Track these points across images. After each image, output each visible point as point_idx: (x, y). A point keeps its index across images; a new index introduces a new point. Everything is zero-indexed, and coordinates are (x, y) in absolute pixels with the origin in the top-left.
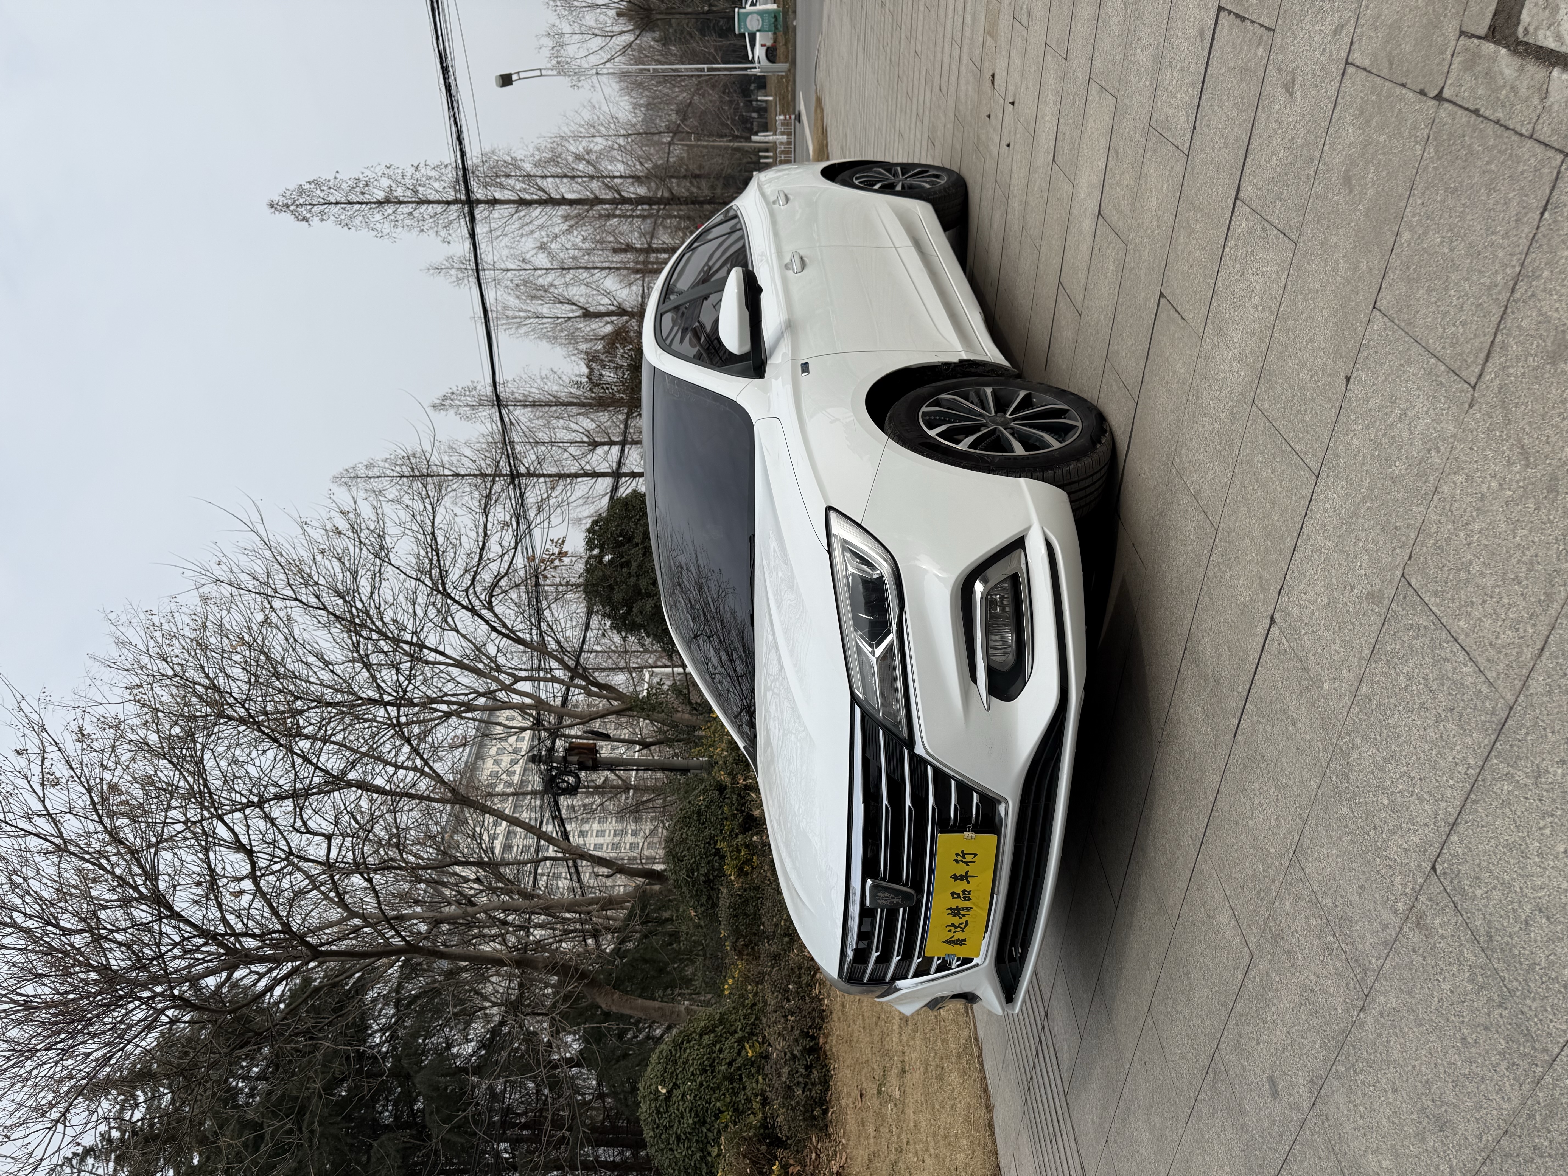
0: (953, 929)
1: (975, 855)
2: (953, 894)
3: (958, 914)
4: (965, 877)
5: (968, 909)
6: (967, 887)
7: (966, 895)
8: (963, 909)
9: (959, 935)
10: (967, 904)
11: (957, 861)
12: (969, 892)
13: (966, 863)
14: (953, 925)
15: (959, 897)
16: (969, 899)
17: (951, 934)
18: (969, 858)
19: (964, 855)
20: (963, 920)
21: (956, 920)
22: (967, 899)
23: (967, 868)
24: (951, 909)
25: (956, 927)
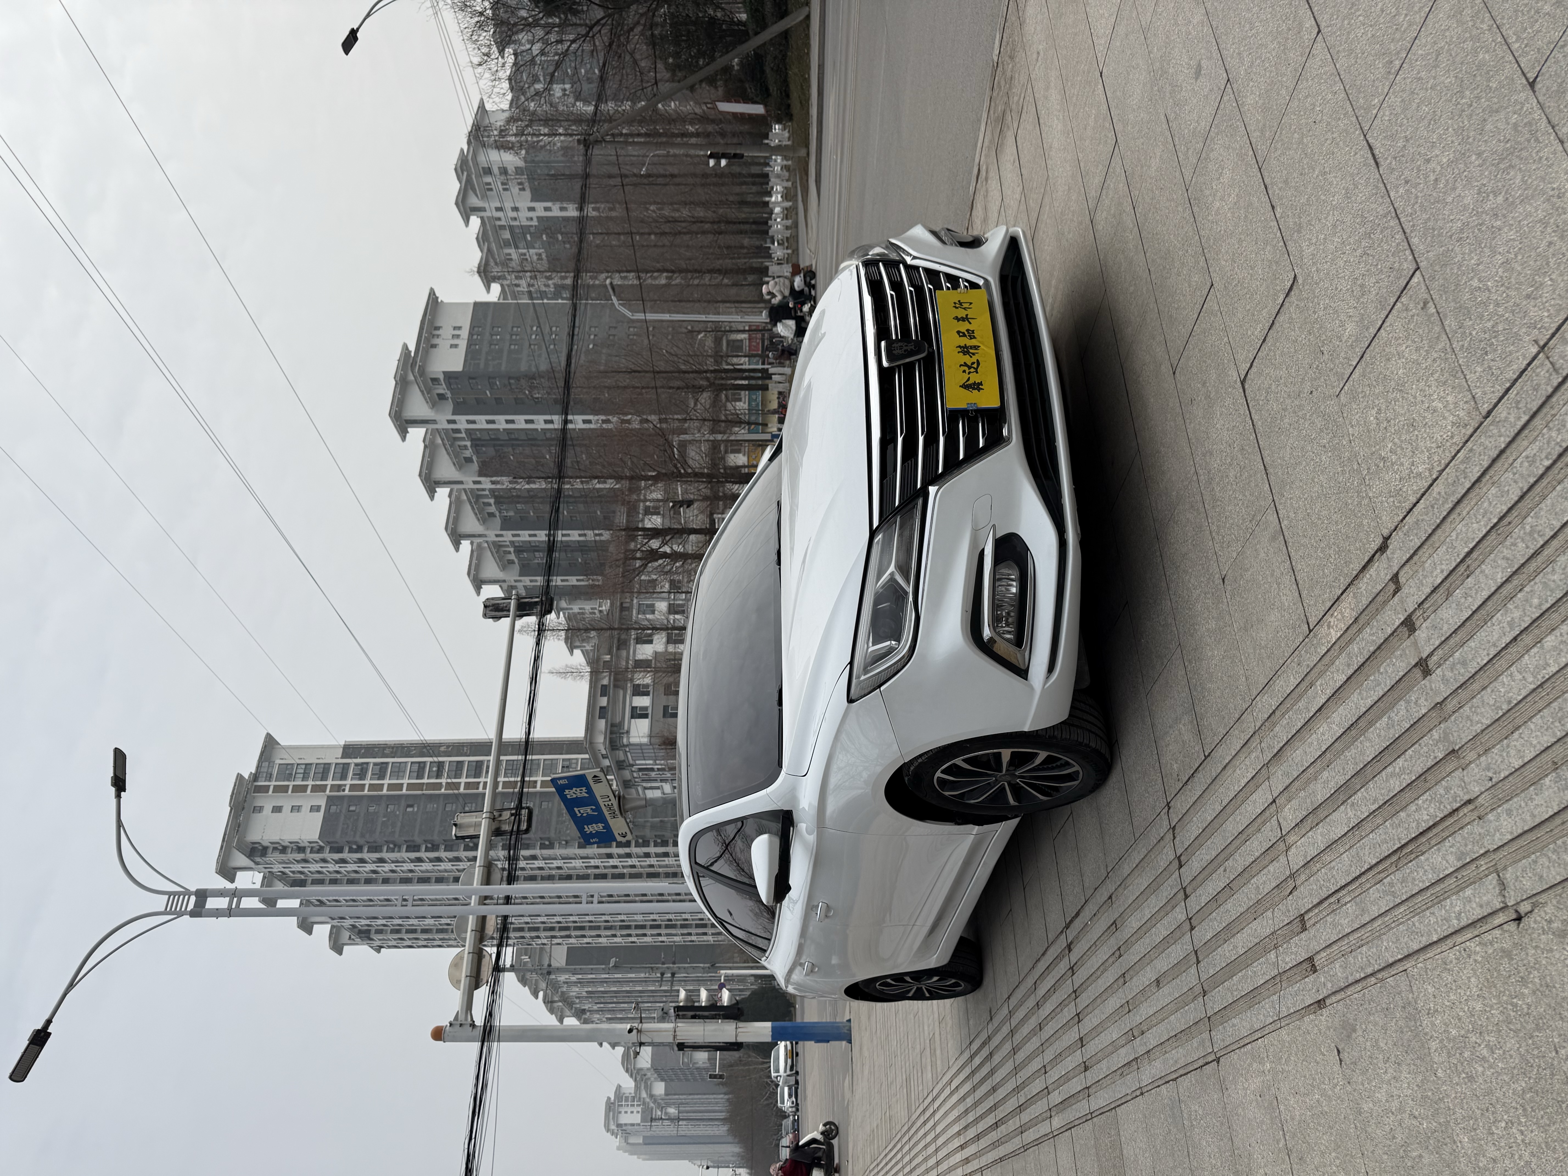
0: (966, 368)
1: (971, 303)
2: (958, 332)
3: (968, 353)
4: (965, 319)
5: (976, 347)
6: (971, 328)
7: (971, 334)
8: (971, 347)
9: (974, 378)
10: (973, 342)
11: (955, 307)
12: (973, 331)
13: (965, 309)
14: (965, 365)
15: (964, 335)
16: (975, 338)
17: (966, 376)
18: (965, 305)
19: (961, 304)
20: (974, 359)
21: (967, 359)
22: (972, 337)
23: (966, 312)
24: (960, 347)
25: (970, 367)
